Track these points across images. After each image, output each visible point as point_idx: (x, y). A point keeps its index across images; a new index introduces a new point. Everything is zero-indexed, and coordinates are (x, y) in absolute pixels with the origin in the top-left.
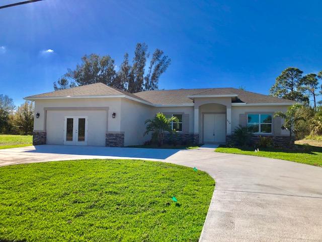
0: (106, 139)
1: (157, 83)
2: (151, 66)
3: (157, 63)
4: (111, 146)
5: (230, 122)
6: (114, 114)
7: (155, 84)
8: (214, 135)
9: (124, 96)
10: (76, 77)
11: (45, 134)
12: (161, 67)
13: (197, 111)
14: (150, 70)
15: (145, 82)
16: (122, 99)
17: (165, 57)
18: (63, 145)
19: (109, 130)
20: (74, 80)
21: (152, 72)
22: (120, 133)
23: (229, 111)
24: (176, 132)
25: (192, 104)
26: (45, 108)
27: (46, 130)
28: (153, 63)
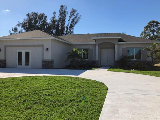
0: (43, 64)
1: (73, 30)
2: (70, 20)
3: (73, 17)
4: (46, 68)
5: (117, 53)
6: (47, 49)
7: (72, 30)
8: (107, 61)
9: (53, 38)
10: (23, 26)
11: (5, 61)
12: (75, 20)
13: (97, 47)
14: (68, 22)
15: (66, 29)
16: (52, 39)
17: (78, 14)
18: (16, 68)
19: (44, 59)
20: (22, 29)
21: (70, 23)
22: (51, 60)
23: (116, 47)
24: (85, 60)
25: (94, 43)
26: (4, 46)
27: (5, 59)
28: (70, 17)
